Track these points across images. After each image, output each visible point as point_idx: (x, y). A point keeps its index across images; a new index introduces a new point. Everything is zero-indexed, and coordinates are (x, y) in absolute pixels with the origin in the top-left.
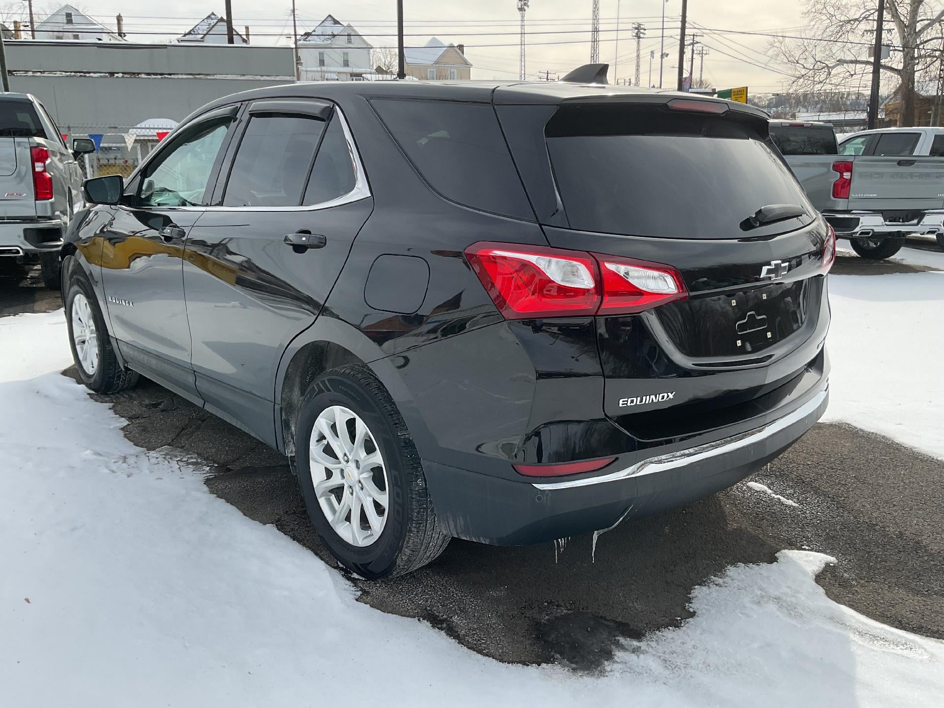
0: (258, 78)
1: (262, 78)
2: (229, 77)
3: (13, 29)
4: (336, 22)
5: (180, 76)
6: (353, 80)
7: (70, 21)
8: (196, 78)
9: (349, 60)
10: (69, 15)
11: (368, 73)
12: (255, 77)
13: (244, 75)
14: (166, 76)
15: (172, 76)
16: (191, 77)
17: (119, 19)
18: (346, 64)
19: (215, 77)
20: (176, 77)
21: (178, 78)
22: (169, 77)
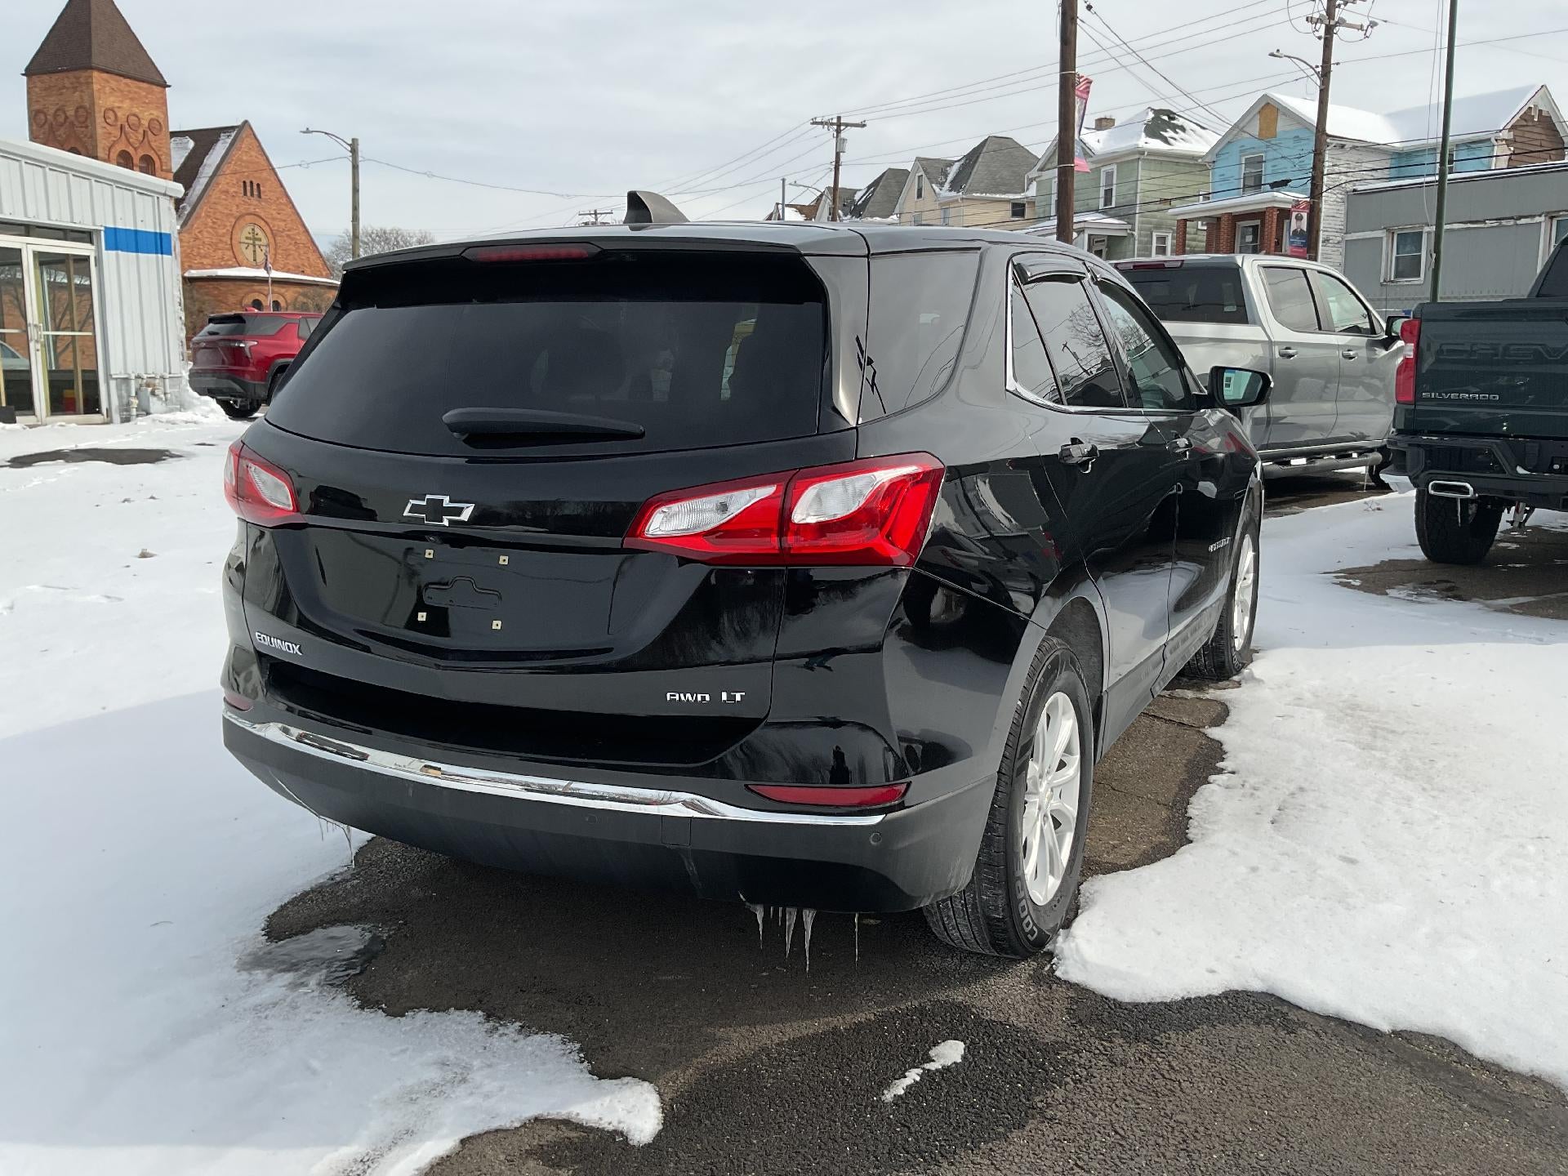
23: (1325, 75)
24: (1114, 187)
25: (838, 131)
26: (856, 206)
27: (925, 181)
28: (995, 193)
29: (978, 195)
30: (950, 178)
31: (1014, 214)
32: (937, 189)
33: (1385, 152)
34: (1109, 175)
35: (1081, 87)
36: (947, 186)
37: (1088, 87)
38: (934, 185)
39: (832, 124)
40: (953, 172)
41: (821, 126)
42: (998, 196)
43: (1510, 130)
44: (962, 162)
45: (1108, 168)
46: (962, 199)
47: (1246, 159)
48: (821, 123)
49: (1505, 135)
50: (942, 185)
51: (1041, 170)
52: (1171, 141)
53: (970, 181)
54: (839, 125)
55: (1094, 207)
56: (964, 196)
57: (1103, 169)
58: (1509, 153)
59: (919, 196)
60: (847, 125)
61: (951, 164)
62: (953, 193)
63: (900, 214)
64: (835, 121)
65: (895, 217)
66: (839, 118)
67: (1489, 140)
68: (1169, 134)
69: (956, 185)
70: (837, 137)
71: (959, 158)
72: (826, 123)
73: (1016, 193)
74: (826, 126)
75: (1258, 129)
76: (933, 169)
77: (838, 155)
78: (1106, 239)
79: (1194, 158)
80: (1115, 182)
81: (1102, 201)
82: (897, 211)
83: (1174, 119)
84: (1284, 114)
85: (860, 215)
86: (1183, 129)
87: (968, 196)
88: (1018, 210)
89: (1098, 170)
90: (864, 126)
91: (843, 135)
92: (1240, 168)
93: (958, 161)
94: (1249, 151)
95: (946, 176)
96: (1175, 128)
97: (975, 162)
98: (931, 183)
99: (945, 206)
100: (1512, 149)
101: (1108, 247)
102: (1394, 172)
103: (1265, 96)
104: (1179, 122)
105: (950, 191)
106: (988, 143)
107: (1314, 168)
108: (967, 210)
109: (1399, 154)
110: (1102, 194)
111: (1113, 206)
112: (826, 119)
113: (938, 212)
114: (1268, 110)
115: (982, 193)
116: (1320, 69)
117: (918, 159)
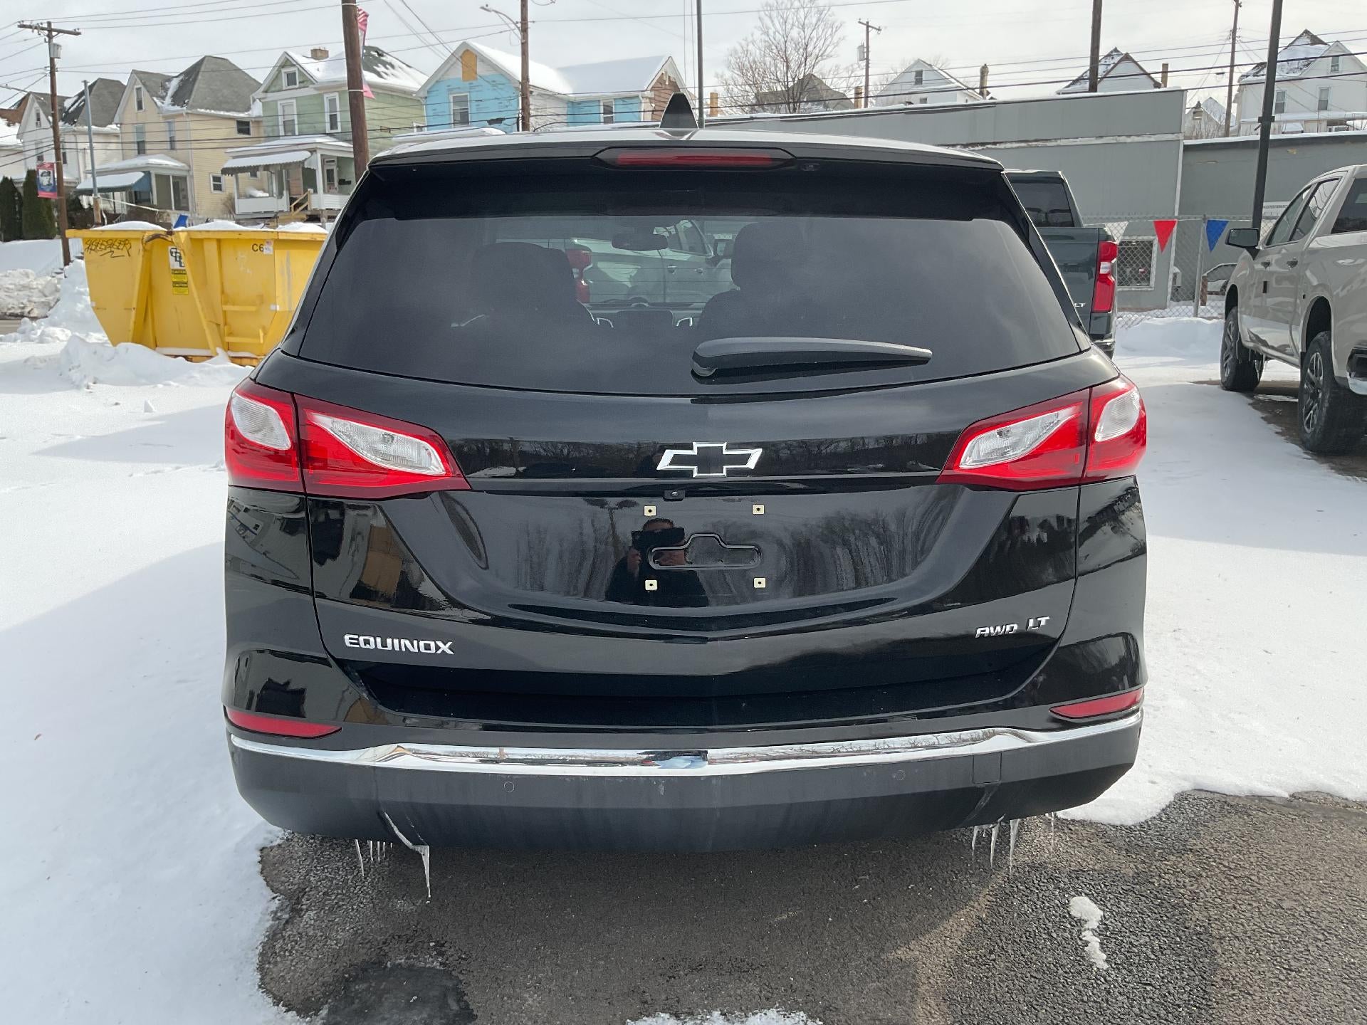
0: (1122, 139)
1: (1129, 140)
2: (1079, 141)
3: (853, 96)
4: (1315, 40)
5: (1008, 145)
6: (1330, 131)
7: (919, 81)
8: (1031, 147)
9: (1329, 102)
10: (919, 74)
11: (1359, 119)
12: (1118, 138)
13: (1101, 137)
14: (989, 146)
15: (998, 146)
16: (1023, 144)
17: (984, 71)
18: (1323, 105)
19: (1059, 142)
20: (1002, 146)
21: (1005, 149)
22: (993, 147)
23: (524, 30)
24: (338, 114)
25: (50, 37)
26: (67, 113)
27: (145, 96)
28: (220, 110)
29: (203, 110)
30: (170, 93)
31: (240, 131)
32: (159, 103)
33: (561, 100)
34: (332, 101)
35: (360, 19)
36: (168, 100)
37: (366, 20)
38: (155, 99)
39: (43, 29)
40: (173, 85)
41: (30, 30)
42: (222, 113)
43: (651, 90)
44: (181, 78)
45: (331, 95)
46: (187, 113)
47: (454, 97)
48: (30, 27)
49: (648, 94)
50: (163, 98)
51: (266, 92)
52: (383, 75)
53: (192, 97)
54: (50, 30)
55: (321, 130)
56: (189, 111)
57: (325, 96)
58: (651, 109)
59: (140, 107)
60: (59, 31)
61: (169, 79)
62: (177, 108)
63: (121, 124)
64: (45, 26)
65: (114, 126)
66: (49, 24)
67: (638, 97)
68: (381, 69)
69: (178, 98)
70: (49, 42)
71: (176, 75)
72: (36, 28)
73: (239, 112)
74: (36, 31)
75: (461, 73)
76: (152, 83)
77: (52, 60)
78: (336, 160)
79: (405, 92)
80: (338, 109)
81: (328, 126)
82: (117, 119)
83: (382, 56)
84: (482, 61)
85: (75, 123)
86: (393, 67)
87: (194, 111)
88: (243, 127)
89: (321, 96)
90: (79, 34)
91: (55, 41)
92: (449, 106)
93: (176, 77)
94: (455, 91)
95: (166, 90)
96: (385, 64)
97: (195, 80)
98: (152, 96)
99: (169, 119)
100: (654, 105)
101: (338, 166)
102: (570, 118)
103: (464, 44)
104: (386, 58)
105: (173, 105)
106: (205, 62)
107: (523, 109)
108: (193, 126)
109: (572, 102)
110: (327, 119)
111: (339, 130)
112: (34, 23)
113: (162, 125)
114: (467, 57)
115: (206, 109)
116: (519, 25)
117: (134, 72)
